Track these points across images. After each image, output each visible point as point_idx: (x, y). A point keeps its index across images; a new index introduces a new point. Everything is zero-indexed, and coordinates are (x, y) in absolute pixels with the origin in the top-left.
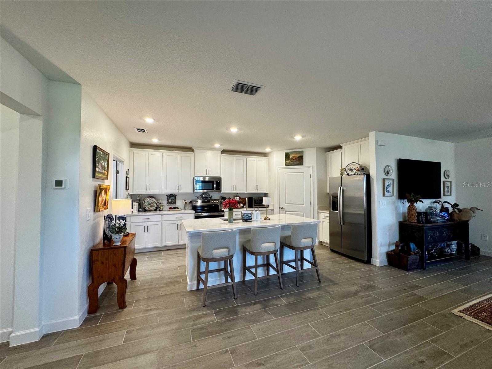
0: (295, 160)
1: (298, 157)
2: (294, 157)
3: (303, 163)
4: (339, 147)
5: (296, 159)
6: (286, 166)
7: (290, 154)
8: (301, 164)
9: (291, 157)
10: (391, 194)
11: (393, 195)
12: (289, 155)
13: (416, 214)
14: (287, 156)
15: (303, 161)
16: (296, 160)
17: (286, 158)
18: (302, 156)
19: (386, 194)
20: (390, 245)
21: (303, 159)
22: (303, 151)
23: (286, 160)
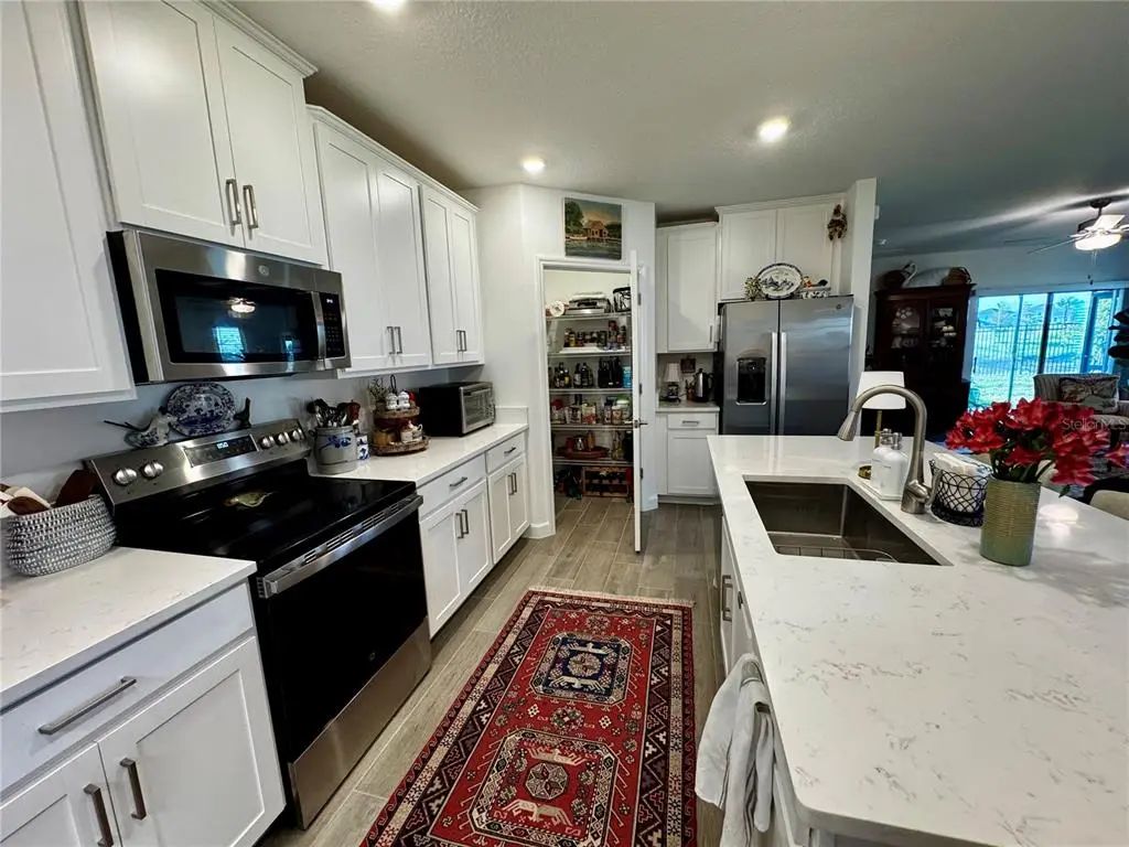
0: (597, 236)
1: (608, 227)
2: (595, 224)
3: (620, 252)
4: (711, 216)
5: (601, 231)
6: (568, 254)
7: (581, 206)
8: (616, 254)
9: (585, 221)
12: (580, 215)
14: (572, 212)
15: (620, 245)
16: (601, 236)
17: (567, 223)
18: (619, 227)
21: (620, 237)
22: (620, 206)
23: (567, 231)
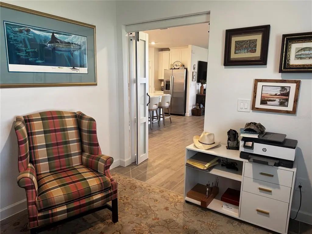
4: (168, 49)
10: (195, 80)
11: (195, 81)
13: (203, 90)
19: (193, 80)
20: (193, 106)
